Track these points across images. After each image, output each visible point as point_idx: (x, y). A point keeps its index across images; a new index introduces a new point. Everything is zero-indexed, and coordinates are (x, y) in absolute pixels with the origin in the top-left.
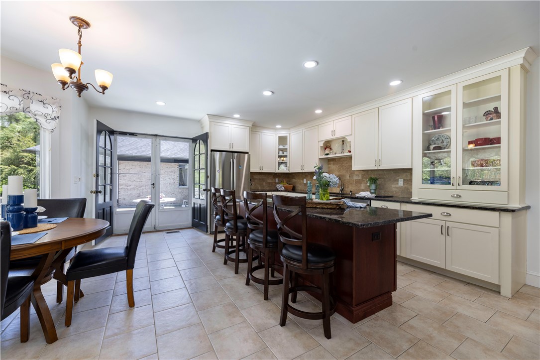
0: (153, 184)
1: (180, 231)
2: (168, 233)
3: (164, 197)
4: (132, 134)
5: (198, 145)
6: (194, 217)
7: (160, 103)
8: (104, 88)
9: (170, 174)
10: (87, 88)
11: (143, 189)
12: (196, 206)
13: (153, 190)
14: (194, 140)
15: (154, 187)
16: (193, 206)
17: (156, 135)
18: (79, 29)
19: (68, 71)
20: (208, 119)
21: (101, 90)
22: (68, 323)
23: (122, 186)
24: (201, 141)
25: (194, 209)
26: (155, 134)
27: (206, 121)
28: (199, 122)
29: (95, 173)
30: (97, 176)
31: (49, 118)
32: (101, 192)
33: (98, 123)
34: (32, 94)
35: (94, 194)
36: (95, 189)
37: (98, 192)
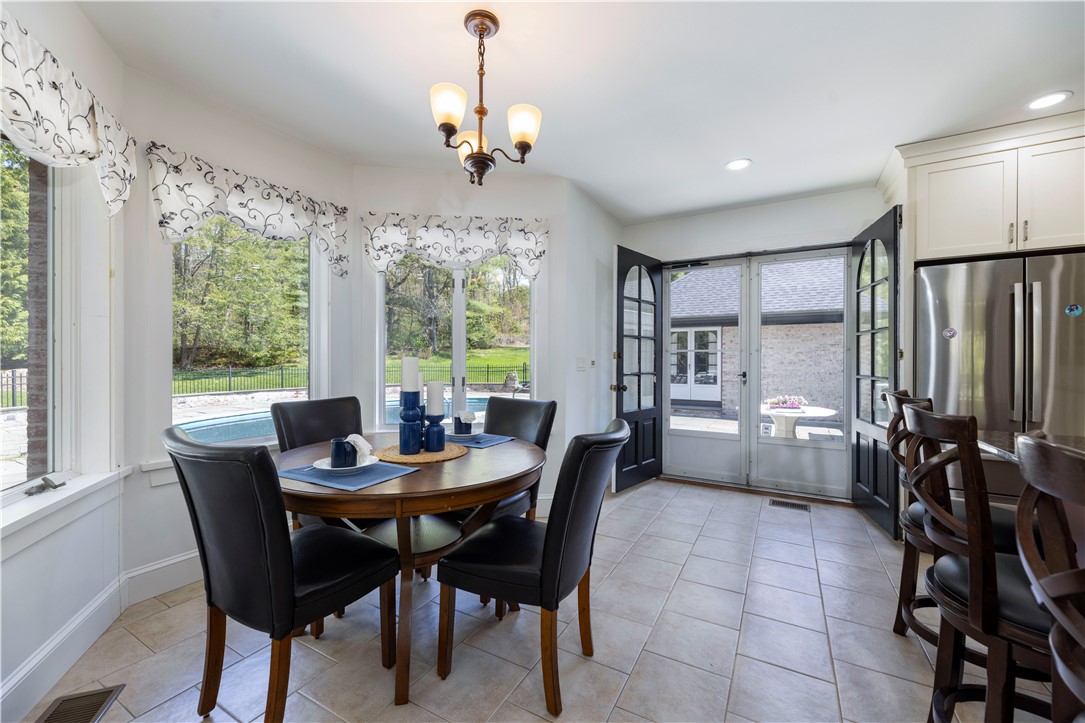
0: (744, 375)
1: (813, 506)
2: (774, 503)
3: (805, 405)
4: (697, 263)
5: (867, 260)
6: (857, 477)
7: (738, 165)
8: (524, 147)
9: (833, 349)
10: (493, 160)
11: (768, 384)
12: (862, 442)
13: (744, 389)
14: (856, 246)
15: (745, 382)
16: (854, 440)
17: (749, 255)
18: (481, 38)
19: (443, 130)
20: (901, 161)
21: (516, 155)
22: (444, 671)
23: (728, 377)
24: (878, 242)
25: (858, 449)
26: (743, 250)
27: (896, 167)
28: (876, 184)
29: (615, 350)
30: (620, 356)
31: (532, 256)
32: (625, 389)
33: (622, 251)
34: (509, 220)
35: (614, 393)
36: (615, 383)
37: (620, 389)
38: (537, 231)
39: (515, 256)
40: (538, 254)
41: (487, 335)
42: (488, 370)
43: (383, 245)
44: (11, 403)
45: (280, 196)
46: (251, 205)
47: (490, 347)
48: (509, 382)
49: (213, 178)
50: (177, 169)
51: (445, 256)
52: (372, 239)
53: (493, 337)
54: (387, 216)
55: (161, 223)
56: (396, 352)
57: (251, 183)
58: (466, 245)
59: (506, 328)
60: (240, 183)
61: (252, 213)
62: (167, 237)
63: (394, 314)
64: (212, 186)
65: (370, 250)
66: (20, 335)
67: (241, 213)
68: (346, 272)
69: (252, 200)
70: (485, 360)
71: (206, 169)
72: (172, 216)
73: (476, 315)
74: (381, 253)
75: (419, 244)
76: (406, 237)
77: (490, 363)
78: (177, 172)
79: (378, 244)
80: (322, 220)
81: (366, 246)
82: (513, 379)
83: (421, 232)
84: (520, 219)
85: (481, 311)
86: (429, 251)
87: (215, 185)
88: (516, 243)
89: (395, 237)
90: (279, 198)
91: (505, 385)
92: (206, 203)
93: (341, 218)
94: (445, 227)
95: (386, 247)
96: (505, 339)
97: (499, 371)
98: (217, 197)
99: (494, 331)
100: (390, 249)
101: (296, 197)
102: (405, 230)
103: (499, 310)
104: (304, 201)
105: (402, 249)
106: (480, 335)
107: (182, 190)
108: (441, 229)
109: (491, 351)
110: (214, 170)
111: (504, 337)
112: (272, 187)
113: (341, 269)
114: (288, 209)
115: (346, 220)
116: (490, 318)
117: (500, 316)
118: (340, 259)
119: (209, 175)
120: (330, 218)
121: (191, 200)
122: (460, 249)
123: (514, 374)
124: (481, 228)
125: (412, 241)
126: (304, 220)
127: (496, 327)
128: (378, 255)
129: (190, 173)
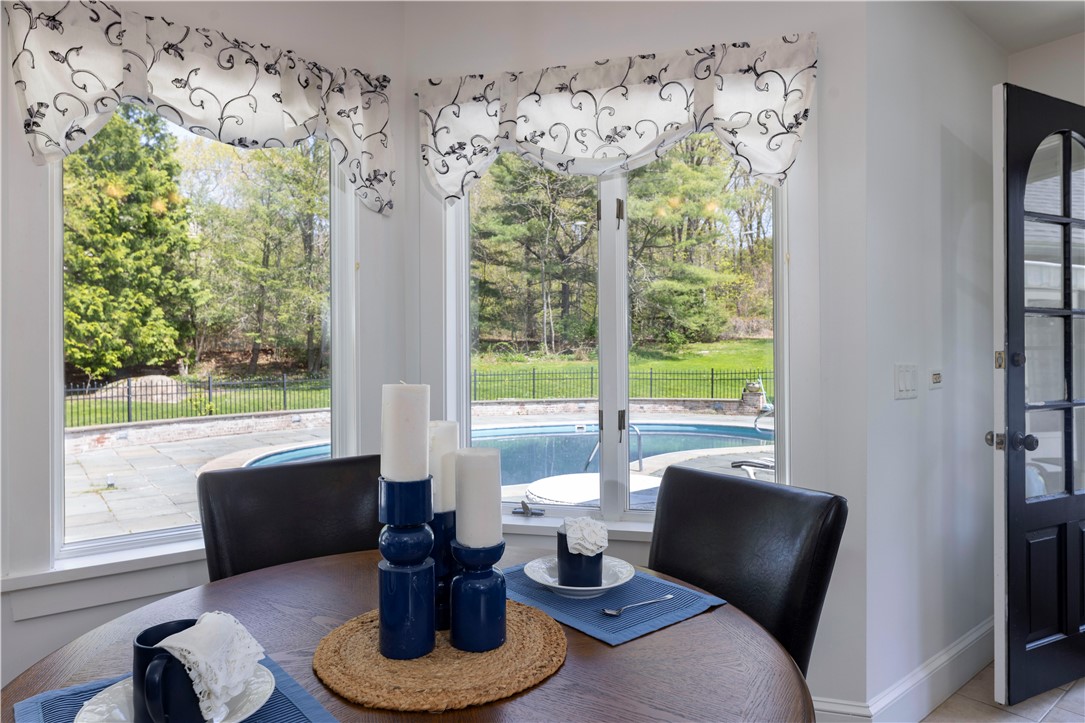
29: (1000, 344)
30: (1014, 359)
31: (774, 126)
32: (1031, 443)
33: (1018, 98)
34: (719, 54)
35: (999, 457)
36: (1000, 428)
37: (1017, 444)
38: (788, 64)
39: (733, 132)
40: (789, 120)
41: (713, 320)
42: (713, 378)
43: (454, 142)
44: (126, 418)
45: (252, 61)
46: (194, 81)
47: (718, 339)
48: (748, 398)
49: (120, 35)
50: (53, 22)
51: (575, 150)
52: (434, 134)
53: (724, 323)
54: (462, 82)
55: (27, 125)
56: (573, 349)
57: (196, 39)
58: (619, 121)
59: (746, 308)
60: (174, 41)
61: (197, 97)
62: (40, 153)
63: (571, 293)
64: (120, 49)
65: (431, 155)
66: (153, 336)
67: (176, 97)
68: (390, 204)
69: (196, 70)
70: (710, 360)
71: (107, 17)
72: (43, 110)
73: (694, 287)
74: (451, 159)
75: (523, 130)
76: (497, 120)
77: (717, 366)
78: (54, 27)
79: (446, 141)
80: (338, 102)
81: (424, 147)
82: (756, 393)
83: (527, 106)
84: (746, 45)
85: (702, 281)
86: (543, 143)
87: (124, 47)
88: (735, 100)
89: (477, 122)
90: (251, 67)
91: (742, 403)
92: (111, 84)
93: (376, 99)
94: (576, 86)
95: (462, 146)
96: (743, 327)
97: (734, 379)
98: (128, 68)
99: (725, 314)
100: (468, 151)
101: (284, 62)
102: (495, 107)
103: (731, 278)
104: (300, 68)
105: (489, 146)
106: (702, 320)
107: (65, 60)
108: (566, 95)
109: (719, 345)
110: (123, 20)
111: (741, 322)
112: (237, 44)
113: (378, 199)
114: (267, 87)
115: (387, 100)
116: (718, 291)
117: (737, 288)
118: (375, 178)
119: (113, 28)
120: (352, 100)
121: (80, 79)
122: (606, 131)
123: (759, 384)
124: (652, 79)
125: (508, 126)
126: (304, 108)
127: (729, 307)
128: (445, 165)
129: (78, 29)
